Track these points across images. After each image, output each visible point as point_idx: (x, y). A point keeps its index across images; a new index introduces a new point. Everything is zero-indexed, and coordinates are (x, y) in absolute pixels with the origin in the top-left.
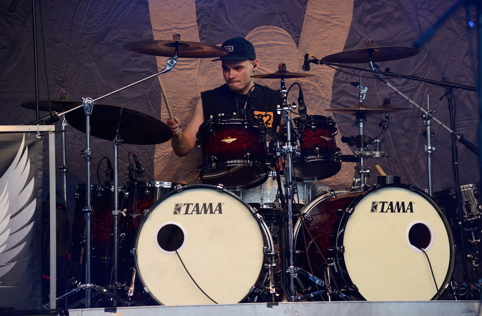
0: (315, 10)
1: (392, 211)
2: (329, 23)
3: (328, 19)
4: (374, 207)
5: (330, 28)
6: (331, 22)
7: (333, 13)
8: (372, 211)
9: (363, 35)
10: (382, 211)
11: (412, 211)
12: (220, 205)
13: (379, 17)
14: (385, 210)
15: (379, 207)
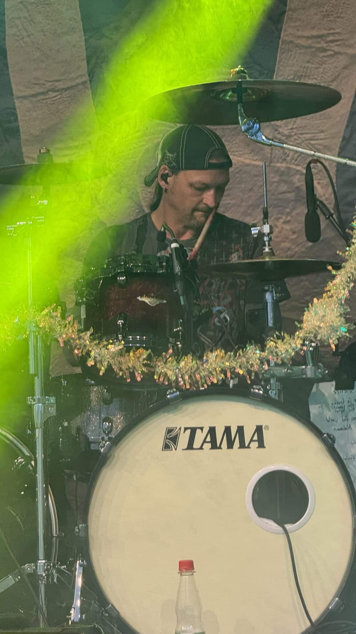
0: (298, 30)
2: (325, 50)
3: (322, 44)
4: (171, 440)
5: (326, 61)
6: (328, 48)
7: (332, 31)
11: (260, 445)
15: (183, 438)
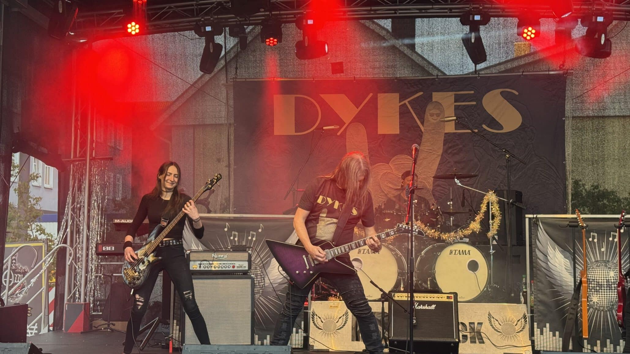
0: (425, 147)
1: (460, 254)
3: (431, 151)
4: (451, 252)
7: (433, 148)
8: (450, 254)
9: (448, 158)
10: (455, 254)
11: (469, 254)
13: (455, 150)
14: (456, 254)
15: (454, 252)
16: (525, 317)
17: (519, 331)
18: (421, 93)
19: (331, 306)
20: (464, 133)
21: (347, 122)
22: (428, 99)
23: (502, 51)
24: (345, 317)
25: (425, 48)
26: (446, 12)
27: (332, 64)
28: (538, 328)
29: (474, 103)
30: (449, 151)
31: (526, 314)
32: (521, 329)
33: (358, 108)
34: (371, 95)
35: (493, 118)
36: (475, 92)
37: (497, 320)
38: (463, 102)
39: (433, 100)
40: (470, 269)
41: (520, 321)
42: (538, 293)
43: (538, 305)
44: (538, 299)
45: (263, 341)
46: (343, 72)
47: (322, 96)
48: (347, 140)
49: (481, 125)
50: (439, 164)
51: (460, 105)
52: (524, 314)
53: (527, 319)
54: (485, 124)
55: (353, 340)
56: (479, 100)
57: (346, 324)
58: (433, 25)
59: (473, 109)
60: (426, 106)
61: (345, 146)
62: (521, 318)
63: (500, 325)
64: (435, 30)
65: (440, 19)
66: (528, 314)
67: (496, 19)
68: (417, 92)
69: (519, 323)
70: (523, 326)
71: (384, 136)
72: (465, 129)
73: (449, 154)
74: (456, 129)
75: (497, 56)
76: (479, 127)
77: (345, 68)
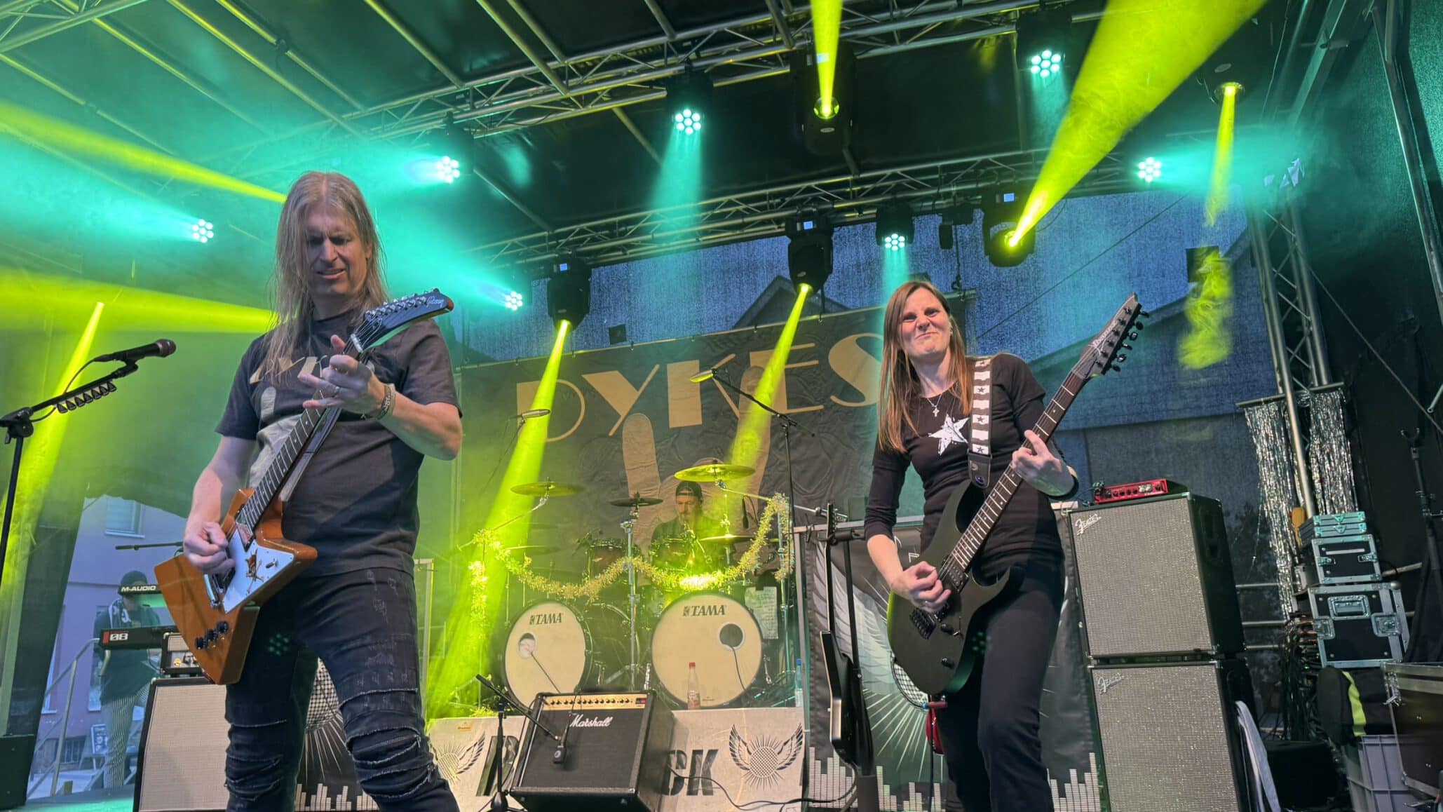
1: (704, 614)
4: (686, 611)
8: (684, 615)
10: (694, 614)
11: (723, 613)
12: (560, 615)
13: (790, 442)
14: (697, 613)
15: (692, 611)
16: (799, 736)
17: (782, 765)
18: (732, 356)
19: (459, 728)
20: (803, 413)
21: (623, 413)
22: (743, 363)
23: (863, 275)
24: (477, 747)
25: (745, 287)
26: (774, 229)
27: (609, 329)
28: (816, 759)
29: (816, 362)
30: (781, 445)
31: (803, 728)
32: (787, 761)
33: (638, 389)
34: (657, 367)
35: (847, 383)
36: (816, 345)
37: (745, 744)
38: (798, 362)
39: (752, 364)
40: (723, 643)
41: (789, 743)
42: (817, 684)
43: (818, 710)
44: (818, 696)
45: (336, 797)
46: (625, 340)
47: (584, 376)
48: (624, 442)
49: (828, 396)
50: (766, 468)
51: (794, 368)
52: (800, 728)
53: (803, 740)
54: (834, 395)
55: (478, 794)
56: (824, 357)
57: (476, 763)
58: (754, 250)
59: (814, 372)
60: (740, 375)
61: (622, 452)
62: (792, 738)
63: (750, 754)
64: (759, 257)
65: (764, 241)
66: (806, 729)
67: (850, 227)
68: (725, 355)
69: (787, 748)
70: (793, 753)
71: (680, 428)
72: (803, 407)
73: (780, 450)
74: (789, 408)
75: (855, 285)
76: (824, 400)
77: (628, 333)
